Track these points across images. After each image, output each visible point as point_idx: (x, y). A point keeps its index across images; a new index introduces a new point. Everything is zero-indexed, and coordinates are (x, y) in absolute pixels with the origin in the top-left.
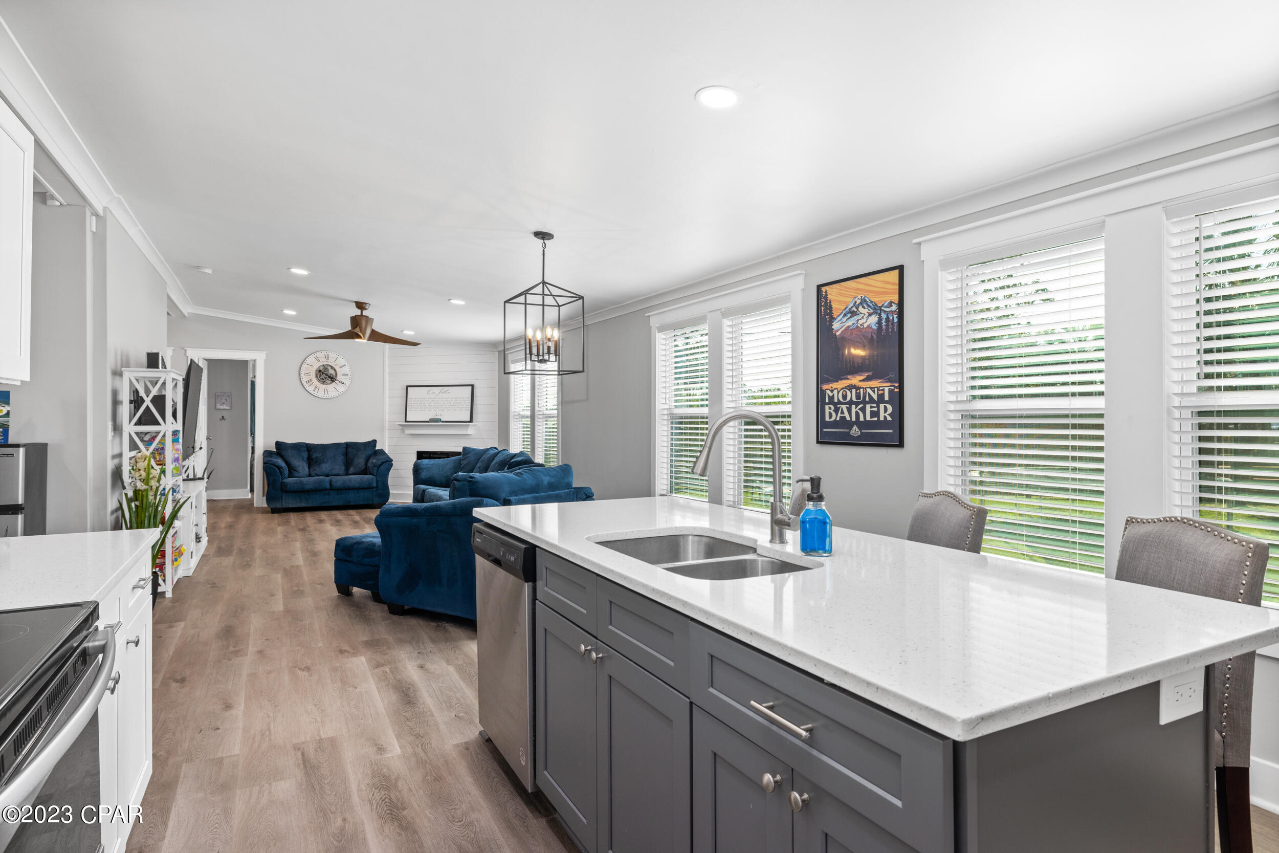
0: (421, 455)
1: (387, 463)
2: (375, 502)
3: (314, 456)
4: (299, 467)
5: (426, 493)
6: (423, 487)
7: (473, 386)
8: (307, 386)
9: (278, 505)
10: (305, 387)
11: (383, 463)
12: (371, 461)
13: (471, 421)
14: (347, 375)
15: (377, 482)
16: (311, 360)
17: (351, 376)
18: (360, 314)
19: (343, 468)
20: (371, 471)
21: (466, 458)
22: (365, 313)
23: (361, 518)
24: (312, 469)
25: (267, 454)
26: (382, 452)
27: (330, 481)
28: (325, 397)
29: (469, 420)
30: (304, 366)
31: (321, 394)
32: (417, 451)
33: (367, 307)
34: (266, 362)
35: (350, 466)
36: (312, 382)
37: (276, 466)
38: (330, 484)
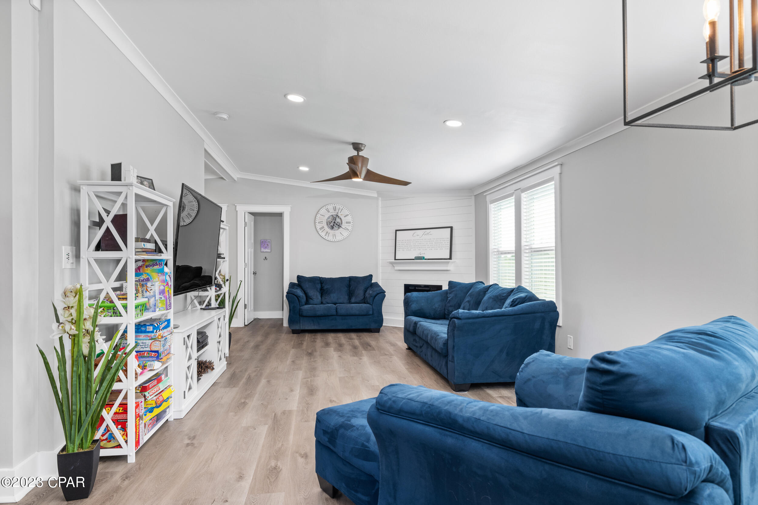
0: (408, 288)
1: (381, 294)
2: (372, 328)
3: (326, 287)
4: (314, 296)
5: (418, 326)
6: (415, 319)
7: (451, 228)
8: (320, 232)
9: (297, 327)
11: (378, 294)
12: (368, 292)
13: (450, 258)
14: (349, 223)
15: (373, 310)
16: (323, 211)
17: (352, 224)
18: (357, 155)
19: (347, 297)
20: (368, 301)
21: (453, 291)
22: (361, 153)
23: (361, 343)
24: (323, 298)
25: (292, 285)
26: (376, 285)
27: (336, 309)
28: (333, 240)
29: (449, 258)
30: (319, 216)
31: (330, 238)
32: (405, 285)
33: (363, 148)
34: (291, 213)
35: (352, 296)
36: (324, 229)
37: (295, 295)
38: (336, 311)
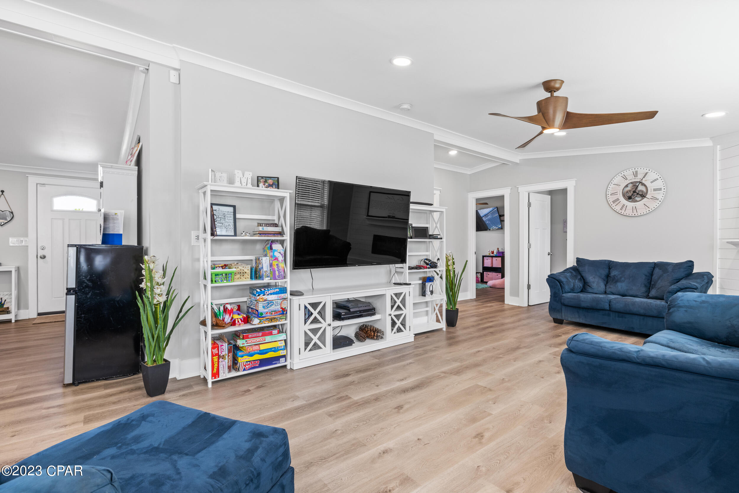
3: (614, 273)
4: (593, 282)
9: (558, 316)
10: (612, 206)
14: (660, 189)
16: (618, 179)
17: (664, 190)
18: (550, 96)
22: (556, 94)
24: (607, 287)
27: (609, 303)
28: (633, 215)
30: (612, 186)
31: (629, 212)
33: (559, 86)
34: (575, 188)
35: (652, 288)
36: (619, 201)
37: (557, 280)
38: (610, 305)
